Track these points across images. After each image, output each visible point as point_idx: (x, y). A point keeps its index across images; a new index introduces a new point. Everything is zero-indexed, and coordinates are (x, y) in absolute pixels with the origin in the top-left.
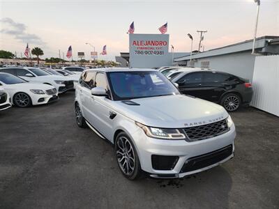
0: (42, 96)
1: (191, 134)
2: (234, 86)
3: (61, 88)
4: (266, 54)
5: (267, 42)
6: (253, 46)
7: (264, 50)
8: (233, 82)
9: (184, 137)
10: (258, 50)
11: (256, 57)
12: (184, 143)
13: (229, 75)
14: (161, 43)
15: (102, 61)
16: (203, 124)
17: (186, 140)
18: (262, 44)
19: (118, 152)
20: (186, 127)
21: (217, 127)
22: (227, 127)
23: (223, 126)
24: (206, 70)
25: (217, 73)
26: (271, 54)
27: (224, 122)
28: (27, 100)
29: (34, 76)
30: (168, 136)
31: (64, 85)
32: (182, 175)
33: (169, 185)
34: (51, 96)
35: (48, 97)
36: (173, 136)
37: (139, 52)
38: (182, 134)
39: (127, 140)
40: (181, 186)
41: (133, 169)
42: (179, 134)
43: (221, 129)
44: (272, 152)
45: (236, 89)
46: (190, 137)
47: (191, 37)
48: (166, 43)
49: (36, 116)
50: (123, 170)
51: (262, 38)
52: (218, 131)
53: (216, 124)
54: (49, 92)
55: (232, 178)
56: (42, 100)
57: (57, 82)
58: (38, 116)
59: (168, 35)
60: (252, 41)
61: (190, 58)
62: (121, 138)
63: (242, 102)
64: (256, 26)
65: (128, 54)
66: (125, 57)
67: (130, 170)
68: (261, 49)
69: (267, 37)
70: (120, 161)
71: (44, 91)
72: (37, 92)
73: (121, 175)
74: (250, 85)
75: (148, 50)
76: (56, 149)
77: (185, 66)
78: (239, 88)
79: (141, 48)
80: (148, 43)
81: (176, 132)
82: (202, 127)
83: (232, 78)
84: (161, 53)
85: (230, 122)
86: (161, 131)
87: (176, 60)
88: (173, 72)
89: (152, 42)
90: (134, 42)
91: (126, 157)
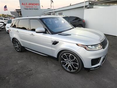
5: (89, 3)
6: (84, 5)
7: (88, 7)
14: (36, 4)
15: (3, 15)
17: (103, 48)
18: (87, 4)
19: (62, 61)
20: (101, 42)
37: (26, 9)
38: (101, 46)
39: (71, 55)
47: (52, 1)
48: (39, 5)
50: (68, 70)
51: (87, 1)
61: (53, 11)
65: (20, 10)
67: (75, 69)
69: (89, 1)
70: (64, 66)
75: (30, 8)
79: (27, 7)
80: (30, 4)
84: (37, 9)
86: (94, 47)
87: (44, 13)
89: (32, 4)
90: (22, 3)
91: (69, 63)
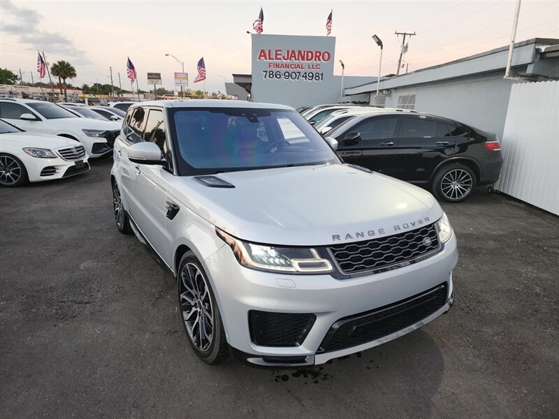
0: (49, 162)
1: (346, 261)
2: (463, 148)
3: (97, 147)
4: (534, 78)
5: (537, 51)
6: (507, 62)
7: (530, 70)
8: (462, 139)
9: (330, 268)
10: (518, 70)
11: (514, 85)
12: (329, 283)
13: (455, 123)
14: (318, 55)
16: (378, 236)
17: (335, 274)
18: (527, 56)
19: (182, 296)
20: (337, 242)
21: (412, 242)
22: (436, 243)
23: (427, 241)
24: (406, 111)
25: (429, 120)
26: (546, 78)
27: (431, 231)
28: (17, 172)
29: (38, 119)
30: (290, 265)
31: (104, 140)
32: (322, 359)
33: (296, 375)
34: (72, 163)
35: (63, 166)
36: (301, 265)
37: (272, 74)
38: (325, 261)
39: (199, 272)
40: (325, 378)
41: (210, 338)
42: (318, 259)
43: (423, 248)
44: (537, 295)
45: (465, 153)
46: (343, 267)
47: (380, 43)
48: (329, 56)
49: (32, 205)
50: (193, 339)
51: (528, 43)
52: (414, 251)
53: (410, 235)
54: (66, 154)
55: (445, 357)
56: (49, 170)
57: (90, 133)
58: (36, 206)
59: (334, 39)
60: (506, 49)
61: (377, 87)
62: (187, 265)
63: (478, 183)
64: (518, 16)
65: (250, 76)
66: (243, 84)
67: (206, 341)
68: (524, 67)
69: (539, 41)
70: (187, 316)
71: (55, 152)
72: (40, 153)
73: (188, 351)
74: (497, 145)
75: (290, 70)
76: (53, 285)
77: (365, 104)
78: (473, 153)
79: (277, 66)
80: (292, 55)
81: (312, 256)
82: (374, 243)
83: (461, 129)
84: (318, 76)
85: (446, 231)
86: (273, 252)
87: (347, 92)
88: (337, 115)
89: (300, 52)
90: (263, 51)
91: (198, 309)
